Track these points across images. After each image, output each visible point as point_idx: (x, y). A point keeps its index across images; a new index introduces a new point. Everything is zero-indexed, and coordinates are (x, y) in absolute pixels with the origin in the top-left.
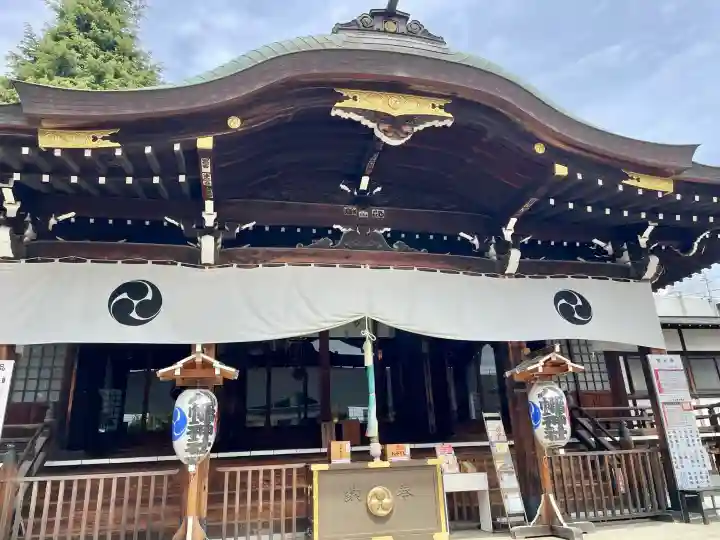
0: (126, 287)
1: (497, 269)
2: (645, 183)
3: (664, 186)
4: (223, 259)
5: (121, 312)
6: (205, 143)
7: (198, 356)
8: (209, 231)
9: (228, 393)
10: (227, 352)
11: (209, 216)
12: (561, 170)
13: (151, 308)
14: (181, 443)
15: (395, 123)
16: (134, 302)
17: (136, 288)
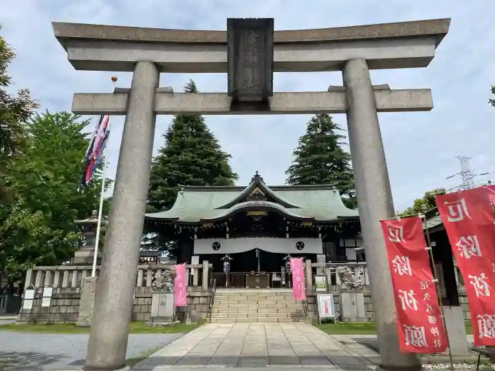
0: (215, 243)
1: (285, 237)
2: (306, 224)
3: (310, 224)
4: (230, 237)
5: (214, 248)
6: (226, 223)
7: (226, 256)
8: (228, 233)
9: (231, 262)
10: (231, 255)
11: (228, 229)
12: (288, 223)
13: (219, 247)
14: (225, 270)
15: (257, 216)
16: (216, 246)
17: (216, 243)
